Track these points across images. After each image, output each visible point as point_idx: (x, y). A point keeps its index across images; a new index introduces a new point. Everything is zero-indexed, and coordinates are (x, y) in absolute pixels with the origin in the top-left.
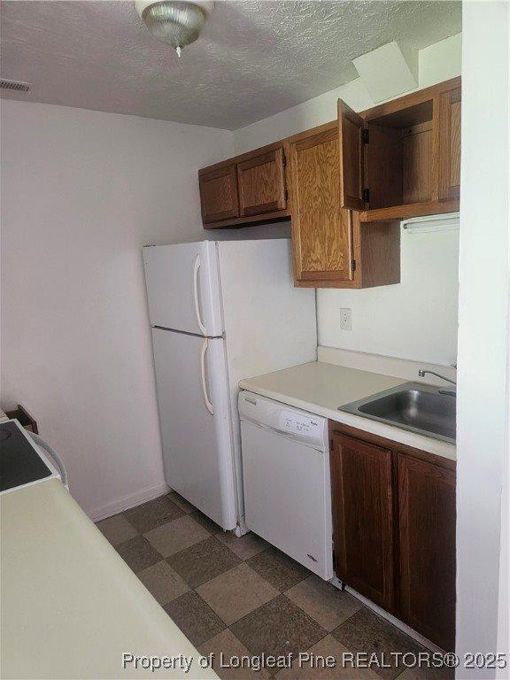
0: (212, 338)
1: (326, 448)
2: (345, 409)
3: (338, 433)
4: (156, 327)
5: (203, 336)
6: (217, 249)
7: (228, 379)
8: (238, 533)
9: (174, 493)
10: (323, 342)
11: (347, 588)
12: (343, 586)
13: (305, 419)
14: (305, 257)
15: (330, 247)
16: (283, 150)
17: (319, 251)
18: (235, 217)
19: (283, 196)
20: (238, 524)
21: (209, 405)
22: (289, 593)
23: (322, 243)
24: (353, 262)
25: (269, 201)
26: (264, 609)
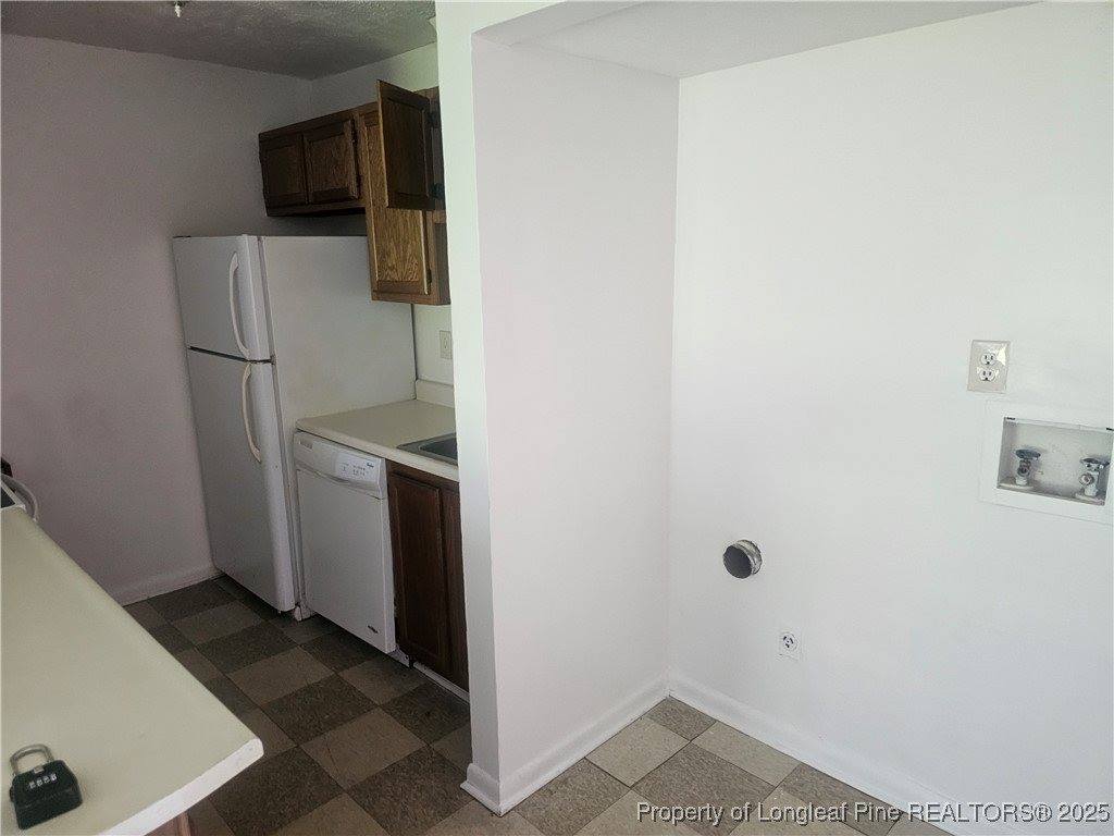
0: (255, 362)
1: (383, 494)
2: (405, 448)
3: (396, 473)
4: (192, 348)
5: (244, 360)
6: (260, 246)
7: (279, 416)
8: (297, 615)
9: (224, 577)
10: (424, 375)
11: (416, 665)
12: (411, 662)
13: (361, 460)
14: (381, 262)
15: (405, 252)
16: (353, 123)
17: (394, 255)
18: (302, 204)
19: (354, 182)
20: (297, 604)
21: (254, 450)
22: (345, 674)
23: (397, 245)
24: (429, 272)
25: (339, 187)
26: (309, 690)
